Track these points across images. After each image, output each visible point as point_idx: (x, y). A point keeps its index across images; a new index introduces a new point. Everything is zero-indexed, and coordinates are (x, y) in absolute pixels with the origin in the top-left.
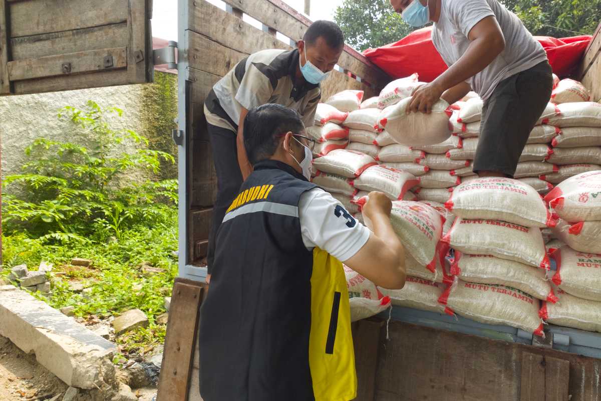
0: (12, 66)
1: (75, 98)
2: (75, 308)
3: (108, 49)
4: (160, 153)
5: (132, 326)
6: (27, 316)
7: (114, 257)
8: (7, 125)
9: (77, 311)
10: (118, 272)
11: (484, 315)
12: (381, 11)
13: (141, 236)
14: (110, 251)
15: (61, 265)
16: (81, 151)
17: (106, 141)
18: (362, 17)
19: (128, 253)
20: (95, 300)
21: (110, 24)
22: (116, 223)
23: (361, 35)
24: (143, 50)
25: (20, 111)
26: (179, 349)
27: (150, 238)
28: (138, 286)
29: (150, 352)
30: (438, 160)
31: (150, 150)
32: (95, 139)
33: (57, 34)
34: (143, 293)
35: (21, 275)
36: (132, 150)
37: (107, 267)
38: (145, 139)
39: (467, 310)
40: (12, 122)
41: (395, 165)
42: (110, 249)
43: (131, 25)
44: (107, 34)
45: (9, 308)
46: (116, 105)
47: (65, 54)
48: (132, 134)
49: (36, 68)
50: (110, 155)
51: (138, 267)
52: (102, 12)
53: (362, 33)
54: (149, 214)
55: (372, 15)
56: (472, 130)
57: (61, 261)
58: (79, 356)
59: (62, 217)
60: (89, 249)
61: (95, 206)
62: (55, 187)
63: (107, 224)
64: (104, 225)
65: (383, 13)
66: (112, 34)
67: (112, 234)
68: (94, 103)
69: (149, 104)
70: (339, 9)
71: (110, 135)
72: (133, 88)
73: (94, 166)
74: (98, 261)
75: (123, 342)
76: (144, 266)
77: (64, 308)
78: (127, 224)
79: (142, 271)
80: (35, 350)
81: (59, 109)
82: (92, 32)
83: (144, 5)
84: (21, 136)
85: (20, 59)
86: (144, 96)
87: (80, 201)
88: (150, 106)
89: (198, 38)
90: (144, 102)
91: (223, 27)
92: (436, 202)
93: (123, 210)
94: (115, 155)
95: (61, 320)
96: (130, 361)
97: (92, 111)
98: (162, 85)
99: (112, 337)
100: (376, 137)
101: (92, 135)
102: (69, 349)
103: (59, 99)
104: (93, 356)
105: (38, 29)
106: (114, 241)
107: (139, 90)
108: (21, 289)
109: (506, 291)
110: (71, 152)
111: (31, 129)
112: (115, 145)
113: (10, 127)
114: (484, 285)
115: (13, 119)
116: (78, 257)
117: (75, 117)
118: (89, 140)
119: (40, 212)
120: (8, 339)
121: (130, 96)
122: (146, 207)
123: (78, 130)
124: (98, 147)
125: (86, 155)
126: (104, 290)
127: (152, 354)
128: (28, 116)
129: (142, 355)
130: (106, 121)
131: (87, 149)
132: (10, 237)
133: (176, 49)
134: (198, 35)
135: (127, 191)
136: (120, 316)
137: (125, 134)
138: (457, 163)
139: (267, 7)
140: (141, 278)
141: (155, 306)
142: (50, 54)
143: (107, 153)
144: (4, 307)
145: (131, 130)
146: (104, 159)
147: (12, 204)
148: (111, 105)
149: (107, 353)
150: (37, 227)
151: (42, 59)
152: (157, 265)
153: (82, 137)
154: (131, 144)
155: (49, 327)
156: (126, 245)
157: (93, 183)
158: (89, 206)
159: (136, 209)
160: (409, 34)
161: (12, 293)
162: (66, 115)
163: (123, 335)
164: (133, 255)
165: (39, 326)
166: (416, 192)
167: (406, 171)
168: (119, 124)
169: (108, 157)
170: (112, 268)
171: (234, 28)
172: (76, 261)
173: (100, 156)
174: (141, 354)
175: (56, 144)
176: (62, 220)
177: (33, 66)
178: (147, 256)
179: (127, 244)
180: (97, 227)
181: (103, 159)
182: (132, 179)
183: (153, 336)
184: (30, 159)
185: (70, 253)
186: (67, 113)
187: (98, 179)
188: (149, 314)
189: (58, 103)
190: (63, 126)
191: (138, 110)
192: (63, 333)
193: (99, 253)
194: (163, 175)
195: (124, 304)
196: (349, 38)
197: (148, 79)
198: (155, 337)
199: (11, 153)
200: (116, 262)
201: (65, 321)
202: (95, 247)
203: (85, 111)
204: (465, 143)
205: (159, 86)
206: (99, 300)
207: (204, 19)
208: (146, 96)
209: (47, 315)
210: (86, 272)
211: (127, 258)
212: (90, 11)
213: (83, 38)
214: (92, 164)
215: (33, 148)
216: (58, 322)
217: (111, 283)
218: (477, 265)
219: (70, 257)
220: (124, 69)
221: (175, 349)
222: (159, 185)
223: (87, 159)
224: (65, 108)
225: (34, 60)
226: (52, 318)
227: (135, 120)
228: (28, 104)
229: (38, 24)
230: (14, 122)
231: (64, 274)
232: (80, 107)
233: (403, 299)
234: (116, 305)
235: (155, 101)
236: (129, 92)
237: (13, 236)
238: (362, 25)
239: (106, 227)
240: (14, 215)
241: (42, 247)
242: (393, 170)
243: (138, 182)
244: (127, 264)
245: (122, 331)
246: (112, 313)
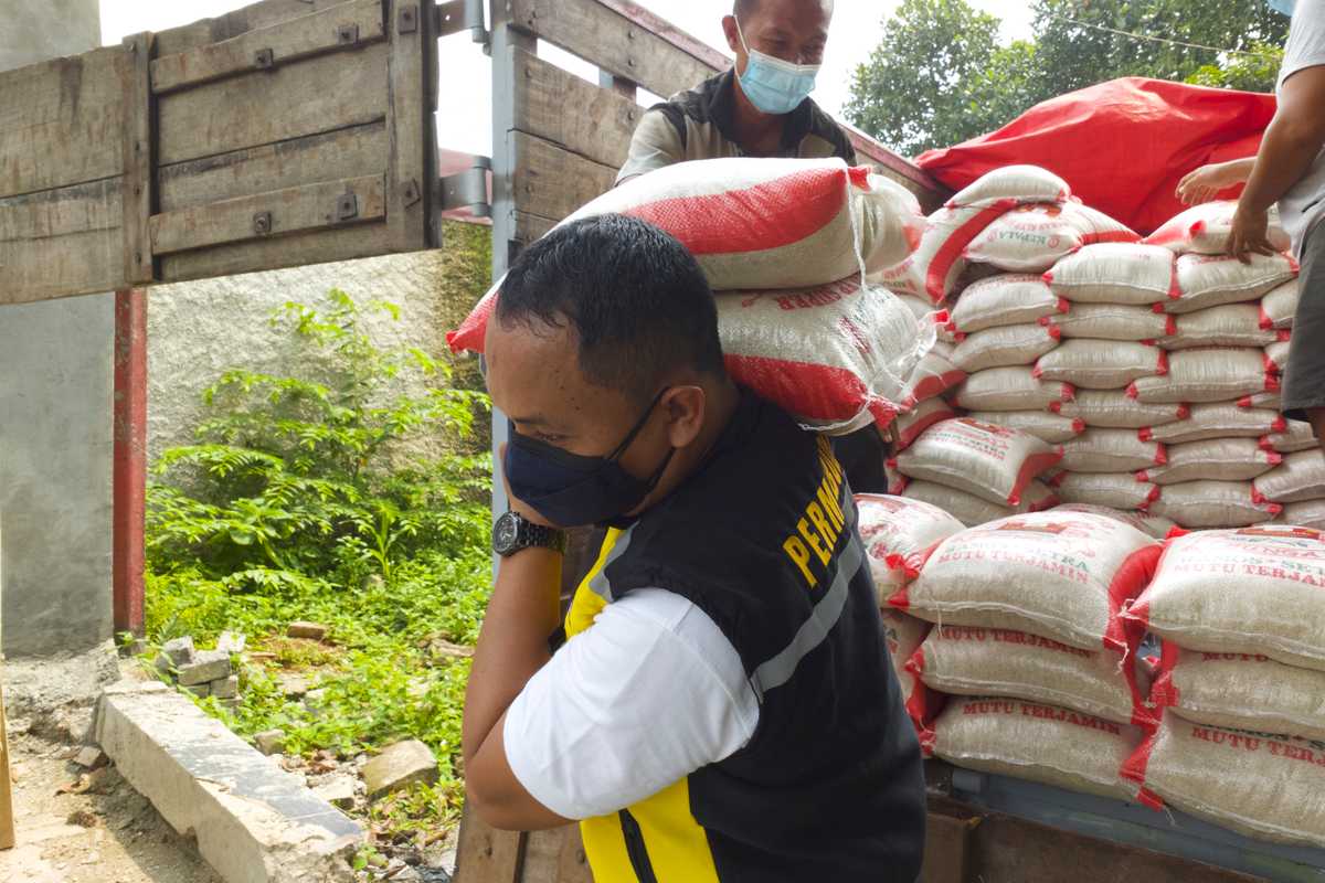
0: (159, 224)
1: (305, 285)
2: (287, 733)
3: (347, 179)
4: (475, 394)
5: (403, 780)
6: (183, 753)
7: (375, 619)
8: (170, 344)
9: (290, 743)
10: (383, 653)
11: (1252, 816)
12: (957, 67)
13: (432, 573)
14: (369, 607)
15: (267, 637)
16: (315, 395)
17: (366, 373)
18: (914, 83)
19: (403, 610)
20: (330, 717)
21: (350, 127)
22: (381, 545)
23: (912, 123)
24: (420, 180)
25: (195, 315)
26: (489, 853)
27: (453, 579)
28: (418, 687)
29: (439, 842)
30: (1106, 404)
31: (453, 390)
32: (342, 369)
33: (244, 152)
34: (429, 704)
35: (181, 660)
36: (418, 390)
37: (361, 643)
38: (443, 365)
39: (1201, 798)
40: (179, 337)
41: (998, 418)
42: (369, 603)
43: (395, 126)
44: (344, 146)
45: (151, 734)
46: (387, 298)
47: (261, 194)
48: (420, 357)
49: (204, 225)
50: (374, 401)
51: (424, 643)
52: (334, 101)
53: (914, 118)
54: (451, 526)
55: (937, 77)
56: (1191, 331)
57: (268, 628)
58: (281, 849)
59: (273, 533)
60: (326, 602)
61: (339, 511)
62: (260, 472)
63: (365, 548)
64: (357, 550)
65: (961, 71)
66: (356, 148)
67: (373, 570)
68: (343, 293)
69: (454, 292)
70: (862, 69)
71: (374, 359)
72: (422, 262)
73: (340, 426)
74: (344, 628)
75: (382, 816)
76: (436, 642)
77: (264, 734)
78: (404, 548)
79: (430, 654)
80: (197, 828)
81: (273, 308)
82: (315, 145)
83: (420, 80)
84: (197, 365)
85: (174, 210)
86: (445, 276)
87: (311, 501)
88: (456, 298)
89: (536, 149)
90: (443, 288)
91: (591, 119)
92: (1106, 506)
93: (397, 518)
94: (384, 401)
95: (252, 764)
96: (395, 862)
97: (339, 312)
98: (480, 252)
99: (359, 802)
100: (951, 352)
101: (338, 360)
102: (261, 835)
103: (272, 288)
104: (310, 851)
105: (209, 143)
106: (378, 586)
107: (433, 265)
108: (178, 691)
109: (1311, 754)
110: (296, 396)
111: (215, 351)
112: (383, 379)
113: (174, 348)
114: (1244, 734)
115: (182, 332)
116: (305, 618)
117: (303, 324)
118: (332, 370)
119: (227, 524)
120: (148, 799)
121: (416, 277)
122: (444, 510)
123: (310, 351)
124: (350, 386)
125: (324, 401)
126: (349, 695)
127: (442, 846)
128: (211, 324)
129: (421, 849)
130: (367, 329)
131: (329, 390)
132: (164, 576)
133: (489, 174)
134: (537, 140)
135: (408, 477)
136: (378, 754)
137: (405, 357)
138: (1154, 411)
139: (691, 70)
140: (429, 668)
141: (455, 735)
142: (231, 196)
143: (367, 396)
144: (142, 732)
145: (417, 348)
146: (361, 409)
147: (173, 507)
148: (376, 297)
149: (342, 846)
150: (222, 557)
151: (215, 208)
152: (463, 638)
153: (318, 366)
154: (416, 378)
155: (226, 780)
156: (400, 593)
157: (338, 461)
158: (328, 513)
159: (422, 514)
160: (1026, 113)
161: (159, 699)
162: (287, 321)
163: (384, 799)
164: (414, 615)
165: (206, 777)
166: (1053, 483)
167: (1026, 431)
168: (393, 336)
169: (368, 406)
170: (369, 644)
171: (617, 121)
172: (296, 628)
173: (354, 405)
174: (420, 847)
175: (265, 381)
176: (273, 540)
177: (198, 222)
178: (443, 619)
179: (404, 591)
180: (344, 555)
181: (358, 409)
182: (417, 450)
183: (446, 804)
184: (213, 412)
185: (286, 611)
186: (288, 316)
187: (348, 453)
188: (441, 753)
189: (269, 297)
190: (281, 343)
191: (432, 306)
192: (251, 794)
193: (347, 610)
194: (481, 441)
195: (390, 727)
196: (885, 132)
197: (430, 241)
198: (450, 806)
199: (177, 400)
200: (380, 630)
201: (259, 766)
202: (337, 597)
203: (324, 310)
204: (1176, 363)
205: (475, 254)
206: (338, 719)
207: (549, 105)
208: (448, 277)
209: (225, 752)
210: (317, 652)
211: (402, 622)
212: (311, 100)
213: (297, 158)
214: (337, 421)
215: (219, 390)
216: (244, 769)
217: (365, 680)
218: (1222, 681)
219: (287, 620)
220: (380, 221)
221: (482, 850)
222: (472, 463)
223: (326, 410)
224: (284, 307)
225: (199, 210)
226: (233, 760)
227: (425, 328)
228: (211, 299)
229: (209, 134)
230: (184, 336)
231: (271, 657)
232: (315, 303)
233: (1028, 763)
234: (372, 729)
235: (466, 285)
236: (413, 269)
237: (171, 575)
238: (913, 100)
239: (361, 554)
240: (175, 529)
241: (226, 600)
242: (994, 431)
243: (429, 457)
244: (401, 635)
245: (381, 790)
246: (363, 747)
